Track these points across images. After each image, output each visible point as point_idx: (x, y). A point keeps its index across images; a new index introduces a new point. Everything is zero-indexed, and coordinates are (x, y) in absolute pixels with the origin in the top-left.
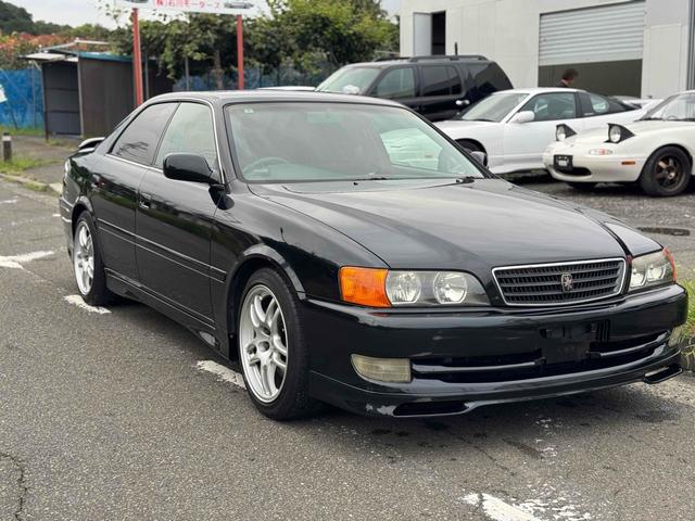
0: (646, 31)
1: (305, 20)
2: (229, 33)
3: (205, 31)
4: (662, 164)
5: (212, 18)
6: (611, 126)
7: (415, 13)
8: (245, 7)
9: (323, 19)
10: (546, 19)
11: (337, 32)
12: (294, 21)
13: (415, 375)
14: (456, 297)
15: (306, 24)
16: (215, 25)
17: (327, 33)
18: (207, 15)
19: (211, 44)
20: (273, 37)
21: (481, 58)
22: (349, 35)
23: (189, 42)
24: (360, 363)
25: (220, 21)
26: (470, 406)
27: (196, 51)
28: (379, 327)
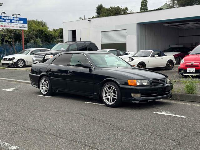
0: (127, 36)
1: (37, 31)
2: (17, 34)
3: (10, 33)
4: (140, 66)
5: (12, 30)
6: (129, 58)
7: (68, 30)
8: (24, 28)
9: (42, 31)
10: (102, 33)
11: (46, 34)
12: (33, 31)
13: (141, 96)
14: (145, 84)
15: (37, 32)
16: (13, 32)
17: (43, 34)
18: (11, 29)
19: (12, 37)
20: (28, 35)
21: (91, 42)
22: (49, 35)
23: (7, 36)
24: (132, 95)
25: (15, 31)
26: (149, 101)
27: (9, 39)
28: (135, 89)
